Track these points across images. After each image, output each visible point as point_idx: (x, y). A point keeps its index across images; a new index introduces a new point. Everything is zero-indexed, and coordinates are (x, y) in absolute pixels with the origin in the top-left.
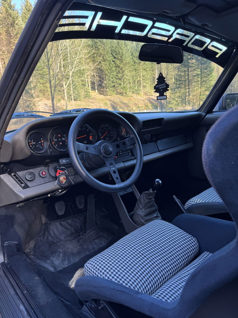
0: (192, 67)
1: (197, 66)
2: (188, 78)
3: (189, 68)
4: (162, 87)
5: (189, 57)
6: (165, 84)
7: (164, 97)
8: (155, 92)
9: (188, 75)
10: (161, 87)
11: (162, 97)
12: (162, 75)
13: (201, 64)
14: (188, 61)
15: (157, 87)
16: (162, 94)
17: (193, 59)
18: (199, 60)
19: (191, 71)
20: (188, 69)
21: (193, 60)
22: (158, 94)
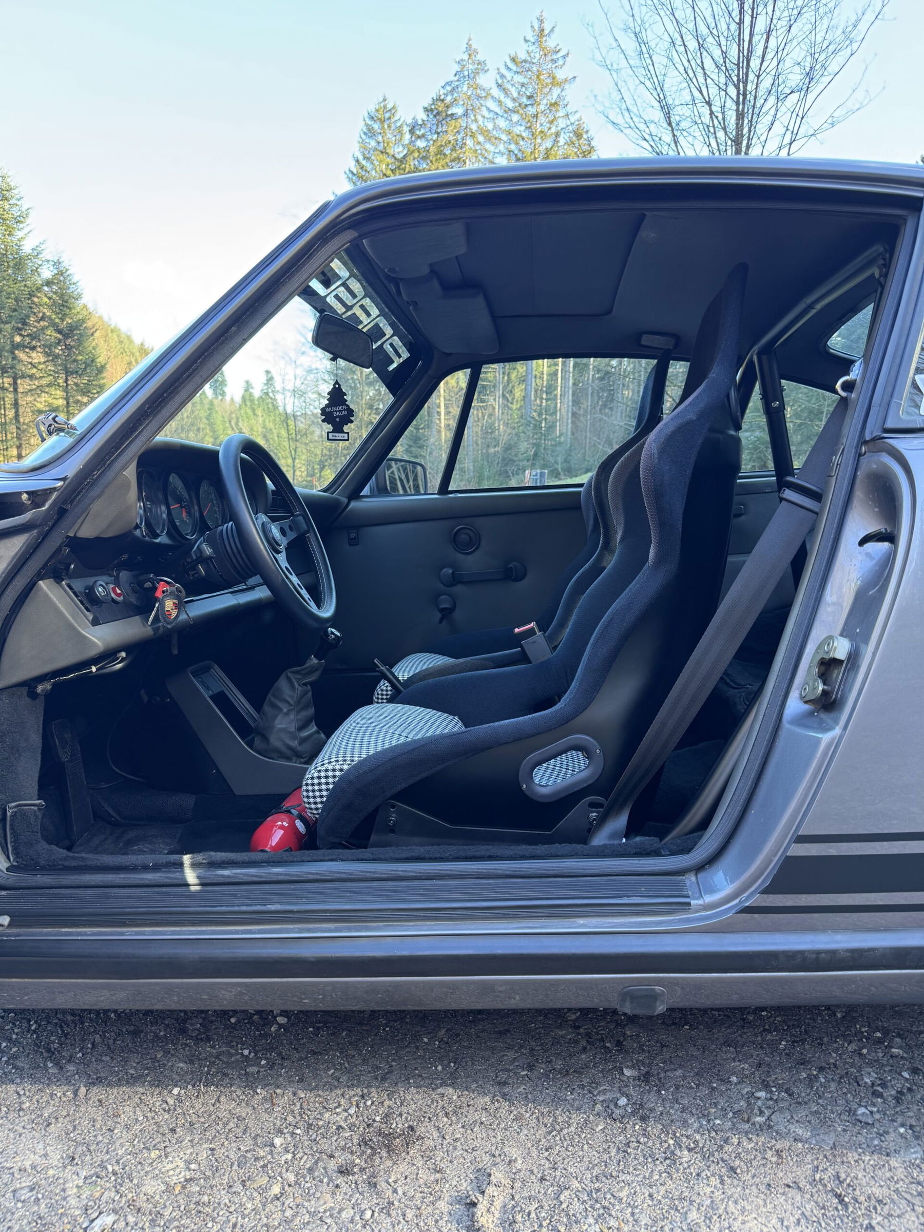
0: (31, 377)
1: (51, 378)
2: (17, 416)
3: (19, 381)
4: (338, 413)
5: (18, 339)
6: (345, 407)
7: (343, 435)
8: (323, 421)
9: (16, 404)
10: (337, 411)
11: (340, 435)
12: (339, 385)
13: (68, 373)
14: (13, 353)
15: (328, 410)
16: (338, 428)
17: (33, 348)
18: (57, 356)
19: (26, 393)
20: (15, 383)
21: (34, 355)
22: (330, 427)
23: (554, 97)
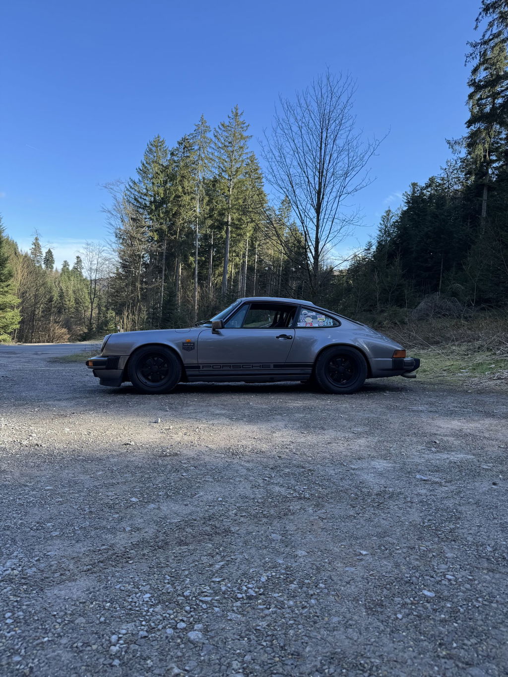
23: (241, 144)
